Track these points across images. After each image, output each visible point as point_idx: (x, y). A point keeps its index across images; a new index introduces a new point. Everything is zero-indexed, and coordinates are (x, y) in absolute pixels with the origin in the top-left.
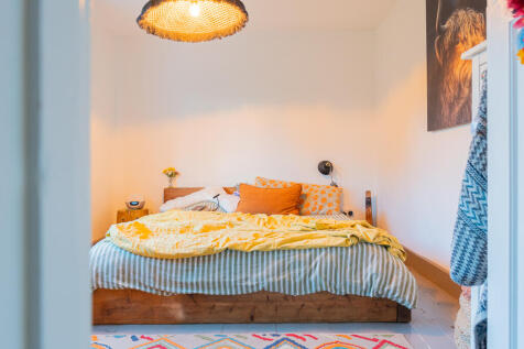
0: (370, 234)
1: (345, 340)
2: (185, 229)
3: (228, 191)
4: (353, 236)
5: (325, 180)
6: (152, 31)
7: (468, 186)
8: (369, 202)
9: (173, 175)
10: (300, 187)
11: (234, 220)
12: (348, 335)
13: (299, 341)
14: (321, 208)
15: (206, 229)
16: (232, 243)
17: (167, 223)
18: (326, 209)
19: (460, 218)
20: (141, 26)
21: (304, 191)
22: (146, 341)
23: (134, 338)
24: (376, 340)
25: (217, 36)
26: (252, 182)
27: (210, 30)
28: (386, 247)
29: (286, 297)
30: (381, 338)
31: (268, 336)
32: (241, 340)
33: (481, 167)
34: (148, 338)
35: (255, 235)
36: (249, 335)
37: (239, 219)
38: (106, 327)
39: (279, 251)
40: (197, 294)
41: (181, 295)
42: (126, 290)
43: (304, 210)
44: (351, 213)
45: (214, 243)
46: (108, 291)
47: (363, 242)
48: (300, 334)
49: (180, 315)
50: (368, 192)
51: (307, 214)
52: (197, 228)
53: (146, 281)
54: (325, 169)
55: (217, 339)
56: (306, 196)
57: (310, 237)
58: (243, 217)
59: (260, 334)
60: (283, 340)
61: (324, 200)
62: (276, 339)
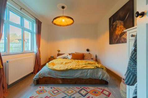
0: (99, 66)
1: (95, 89)
2: (62, 63)
3: (70, 54)
4: (96, 66)
5: (88, 52)
6: (55, 24)
7: (130, 63)
8: (96, 57)
9: (59, 51)
10: (83, 54)
11: (71, 61)
12: (96, 88)
13: (86, 89)
14: (88, 58)
15: (66, 63)
16: (71, 67)
17: (58, 62)
18: (88, 59)
19: (128, 70)
20: (53, 23)
21: (84, 55)
22: (54, 89)
23: (51, 88)
24: (102, 89)
25: (68, 25)
26: (74, 53)
27: (66, 24)
28: (103, 69)
29: (83, 79)
30: (103, 89)
31: (79, 88)
32: (73, 89)
33: (135, 59)
34: (54, 88)
35: (76, 65)
36: (75, 87)
37: (72, 61)
38: (46, 85)
39: (81, 69)
40: (64, 78)
41: (61, 78)
42: (50, 77)
43: (84, 59)
44: (93, 59)
45: (67, 67)
46: (46, 77)
47: (98, 67)
48: (86, 87)
49: (61, 82)
50: (96, 55)
51: (85, 59)
52: (64, 63)
53: (54, 75)
54: (88, 50)
55: (68, 88)
56: (85, 56)
57: (87, 66)
58: (73, 60)
59: (77, 87)
60: (82, 89)
61: (88, 57)
62: (81, 88)
